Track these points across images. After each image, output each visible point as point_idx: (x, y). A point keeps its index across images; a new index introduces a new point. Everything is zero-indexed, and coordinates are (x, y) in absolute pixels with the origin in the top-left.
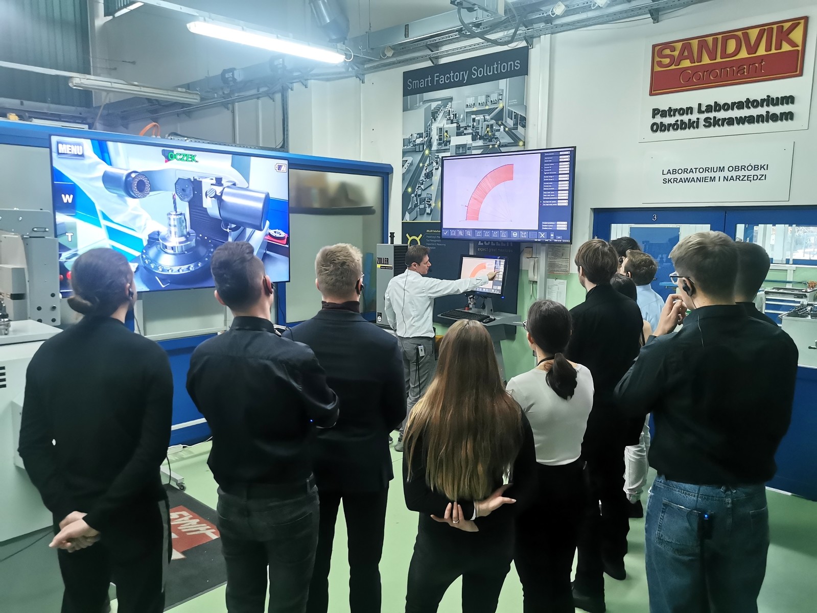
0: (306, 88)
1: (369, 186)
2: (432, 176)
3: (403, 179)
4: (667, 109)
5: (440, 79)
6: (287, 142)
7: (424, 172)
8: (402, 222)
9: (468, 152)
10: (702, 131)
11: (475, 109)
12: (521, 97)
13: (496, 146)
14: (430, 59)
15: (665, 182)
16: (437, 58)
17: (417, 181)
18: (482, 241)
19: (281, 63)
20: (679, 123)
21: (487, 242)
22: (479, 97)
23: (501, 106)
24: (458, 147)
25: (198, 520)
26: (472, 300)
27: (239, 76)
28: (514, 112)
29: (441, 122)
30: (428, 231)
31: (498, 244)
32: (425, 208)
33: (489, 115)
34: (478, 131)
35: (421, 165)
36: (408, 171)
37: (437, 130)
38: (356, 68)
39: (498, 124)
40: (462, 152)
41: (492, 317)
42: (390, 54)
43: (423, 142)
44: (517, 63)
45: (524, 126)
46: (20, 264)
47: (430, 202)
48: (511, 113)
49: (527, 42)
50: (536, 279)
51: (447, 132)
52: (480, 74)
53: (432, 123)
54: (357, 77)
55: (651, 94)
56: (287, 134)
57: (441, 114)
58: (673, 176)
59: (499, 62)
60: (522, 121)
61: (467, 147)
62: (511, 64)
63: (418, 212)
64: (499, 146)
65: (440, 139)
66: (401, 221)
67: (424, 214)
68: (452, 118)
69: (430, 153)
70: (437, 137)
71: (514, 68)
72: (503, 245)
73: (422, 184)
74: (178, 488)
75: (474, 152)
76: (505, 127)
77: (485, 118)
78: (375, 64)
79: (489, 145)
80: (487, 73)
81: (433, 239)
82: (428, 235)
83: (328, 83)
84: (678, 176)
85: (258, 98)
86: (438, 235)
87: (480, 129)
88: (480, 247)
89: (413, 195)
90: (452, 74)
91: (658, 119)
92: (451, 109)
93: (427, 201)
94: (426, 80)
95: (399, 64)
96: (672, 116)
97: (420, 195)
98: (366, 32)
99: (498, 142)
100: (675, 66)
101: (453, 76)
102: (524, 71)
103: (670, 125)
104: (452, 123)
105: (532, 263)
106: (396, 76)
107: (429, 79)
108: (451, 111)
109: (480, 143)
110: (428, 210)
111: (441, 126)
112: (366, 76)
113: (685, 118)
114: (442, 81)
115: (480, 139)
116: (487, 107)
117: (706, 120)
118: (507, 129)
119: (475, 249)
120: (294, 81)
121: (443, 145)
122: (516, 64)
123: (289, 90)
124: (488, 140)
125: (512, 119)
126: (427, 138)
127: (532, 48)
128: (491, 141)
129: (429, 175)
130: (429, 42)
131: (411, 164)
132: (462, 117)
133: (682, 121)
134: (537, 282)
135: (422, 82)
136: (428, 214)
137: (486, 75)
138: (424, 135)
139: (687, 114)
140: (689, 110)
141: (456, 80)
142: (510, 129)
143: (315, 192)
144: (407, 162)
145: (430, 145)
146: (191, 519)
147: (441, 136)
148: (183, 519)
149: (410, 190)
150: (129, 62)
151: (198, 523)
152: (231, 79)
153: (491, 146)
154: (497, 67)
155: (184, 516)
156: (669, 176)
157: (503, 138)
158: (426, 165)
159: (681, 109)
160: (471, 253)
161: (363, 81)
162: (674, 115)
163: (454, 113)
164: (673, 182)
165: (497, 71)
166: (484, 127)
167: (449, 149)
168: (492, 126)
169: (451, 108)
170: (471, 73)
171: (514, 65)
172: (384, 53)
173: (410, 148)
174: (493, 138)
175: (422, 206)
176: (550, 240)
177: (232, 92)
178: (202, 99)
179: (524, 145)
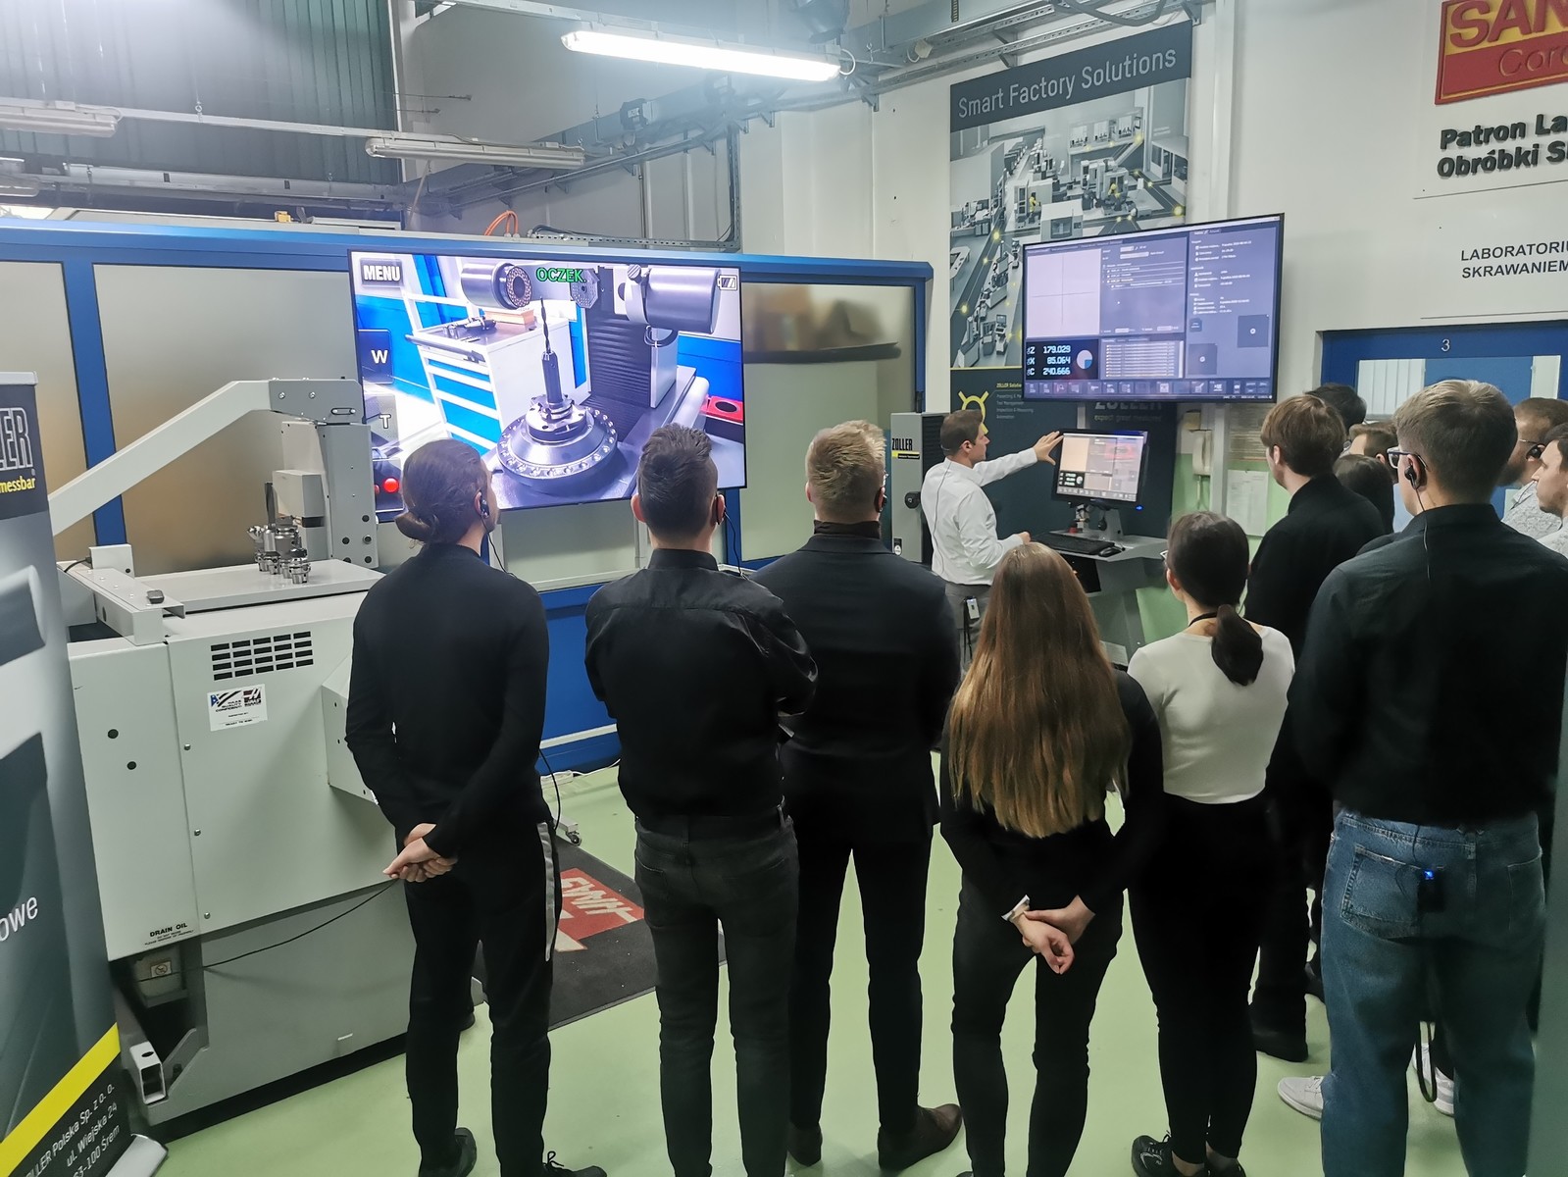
0: (771, 126)
1: (888, 306)
2: (1007, 280)
3: (953, 289)
4: (1471, 129)
5: (1020, 94)
6: (739, 229)
7: (991, 274)
8: (952, 372)
9: (1075, 233)
10: (1545, 169)
11: (1088, 149)
12: (1179, 123)
13: (1130, 218)
14: (1002, 57)
15: (1467, 275)
16: (1015, 54)
17: (978, 292)
18: (1103, 402)
19: (726, 84)
20: (1496, 156)
21: (1112, 403)
22: (1096, 126)
23: (1138, 139)
24: (1055, 223)
25: (603, 893)
26: (1082, 513)
27: (651, 114)
28: (1165, 151)
29: (1024, 177)
30: (999, 385)
31: (1133, 407)
32: (994, 342)
33: (1115, 160)
34: (1094, 190)
35: (986, 261)
36: (961, 273)
37: (1016, 192)
38: (863, 84)
39: (1133, 176)
40: (1064, 233)
41: (1117, 545)
42: (925, 52)
43: (989, 217)
44: (1170, 55)
45: (1184, 177)
46: (315, 468)
47: (1002, 330)
48: (1157, 153)
49: (1189, 13)
50: (1207, 470)
51: (1033, 195)
52: (1098, 81)
53: (1005, 180)
54: (864, 100)
55: (1439, 101)
56: (739, 215)
57: (1023, 162)
58: (1484, 263)
59: (1135, 56)
60: (1180, 167)
61: (1074, 222)
62: (1159, 57)
63: (981, 352)
64: (1136, 218)
65: (1022, 210)
66: (950, 369)
67: (991, 354)
68: (1043, 169)
69: (1003, 238)
70: (1016, 207)
71: (1164, 63)
72: (1143, 407)
73: (988, 297)
74: (569, 840)
75: (1087, 232)
76: (1147, 180)
77: (1107, 166)
78: (897, 74)
79: (1116, 217)
80: (1110, 77)
81: (1008, 400)
82: (999, 393)
83: (811, 115)
84: (1494, 262)
85: (686, 151)
86: (1018, 393)
87: (1098, 186)
88: (1100, 412)
89: (970, 319)
90: (1043, 84)
91: (1454, 151)
92: (1041, 152)
93: (998, 330)
94: (994, 97)
95: (944, 71)
96: (1481, 143)
97: (983, 319)
98: (880, 18)
99: (1134, 211)
100: (1490, 41)
101: (1046, 87)
102: (1184, 69)
103: (1477, 161)
104: (1044, 177)
105: (1200, 441)
106: (936, 93)
107: (1001, 95)
108: (1041, 156)
109: (1098, 213)
110: (1000, 347)
111: (1022, 184)
112: (880, 96)
113: (1510, 146)
114: (1024, 98)
115: (1098, 206)
116: (1111, 144)
117: (1553, 147)
118: (1150, 184)
119: (1089, 417)
120: (750, 115)
121: (1027, 220)
122: (1168, 58)
123: (741, 132)
124: (1113, 208)
125: (1160, 165)
126: (995, 210)
127: (1200, 24)
128: (1118, 208)
129: (1001, 280)
130: (999, 25)
131: (967, 260)
132: (1062, 166)
133: (1502, 151)
134: (1209, 477)
135: (986, 101)
136: (999, 353)
137: (1108, 81)
138: (991, 204)
139: (1514, 137)
140: (1519, 129)
141: (1051, 95)
142: (1156, 184)
143: (789, 322)
144: (960, 257)
145: (1002, 222)
146: (591, 889)
147: (1023, 203)
148: (579, 889)
149: (964, 309)
150: (460, 98)
151: (603, 897)
152: (638, 119)
153: (1119, 219)
154: (1131, 66)
155: (580, 885)
156: (1476, 263)
157: (1142, 202)
158: (995, 261)
159: (1500, 128)
160: (1081, 425)
161: (875, 107)
162: (1487, 141)
163: (1048, 159)
164: (1482, 274)
165: (1131, 72)
166: (1107, 182)
167: (1039, 228)
168: (1121, 180)
169: (1042, 148)
170: (1080, 80)
171: (1165, 60)
172: (914, 52)
173: (964, 229)
174: (1123, 203)
175: (988, 339)
176: (1234, 397)
177: (639, 142)
178: (588, 158)
179: (1184, 213)
